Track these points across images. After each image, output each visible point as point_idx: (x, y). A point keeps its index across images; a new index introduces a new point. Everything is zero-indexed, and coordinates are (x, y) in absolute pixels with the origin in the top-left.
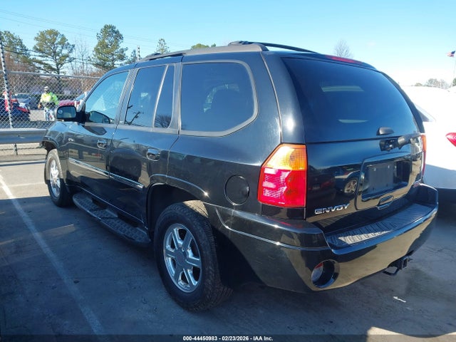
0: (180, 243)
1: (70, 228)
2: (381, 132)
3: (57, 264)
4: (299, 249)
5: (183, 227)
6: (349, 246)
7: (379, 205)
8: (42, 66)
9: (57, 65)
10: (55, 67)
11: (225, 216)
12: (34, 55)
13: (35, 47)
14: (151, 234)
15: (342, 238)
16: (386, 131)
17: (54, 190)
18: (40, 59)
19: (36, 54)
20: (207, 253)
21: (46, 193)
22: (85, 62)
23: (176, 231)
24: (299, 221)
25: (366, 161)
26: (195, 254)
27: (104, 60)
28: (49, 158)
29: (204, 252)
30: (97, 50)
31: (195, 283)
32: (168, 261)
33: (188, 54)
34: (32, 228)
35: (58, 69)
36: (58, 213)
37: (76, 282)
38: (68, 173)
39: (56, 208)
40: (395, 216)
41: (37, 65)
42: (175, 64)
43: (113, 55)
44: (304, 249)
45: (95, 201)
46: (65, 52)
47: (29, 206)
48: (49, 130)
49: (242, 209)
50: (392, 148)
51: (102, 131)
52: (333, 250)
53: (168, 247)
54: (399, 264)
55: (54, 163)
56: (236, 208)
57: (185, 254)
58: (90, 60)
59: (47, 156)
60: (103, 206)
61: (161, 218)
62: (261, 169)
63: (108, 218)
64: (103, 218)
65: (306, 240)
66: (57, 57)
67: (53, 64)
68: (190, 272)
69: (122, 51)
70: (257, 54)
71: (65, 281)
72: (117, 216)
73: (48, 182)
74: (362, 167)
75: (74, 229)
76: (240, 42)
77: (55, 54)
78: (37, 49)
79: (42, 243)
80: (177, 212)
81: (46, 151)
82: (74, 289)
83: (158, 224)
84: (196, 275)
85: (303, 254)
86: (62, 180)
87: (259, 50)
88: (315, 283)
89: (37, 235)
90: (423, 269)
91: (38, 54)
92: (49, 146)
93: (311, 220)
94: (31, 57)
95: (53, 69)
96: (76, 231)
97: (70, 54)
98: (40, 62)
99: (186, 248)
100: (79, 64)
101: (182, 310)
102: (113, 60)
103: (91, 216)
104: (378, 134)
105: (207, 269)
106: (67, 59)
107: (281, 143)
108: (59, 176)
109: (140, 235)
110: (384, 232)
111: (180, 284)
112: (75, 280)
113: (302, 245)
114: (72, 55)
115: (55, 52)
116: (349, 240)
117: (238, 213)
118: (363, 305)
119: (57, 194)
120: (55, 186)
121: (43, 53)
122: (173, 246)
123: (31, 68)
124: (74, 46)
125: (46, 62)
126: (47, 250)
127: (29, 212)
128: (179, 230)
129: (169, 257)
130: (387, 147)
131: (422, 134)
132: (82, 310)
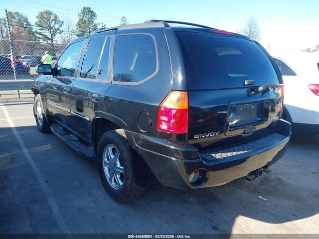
0: (113, 157)
1: (48, 147)
2: (246, 83)
3: (36, 170)
4: (183, 161)
5: (114, 146)
6: (217, 160)
7: (243, 133)
8: (41, 37)
9: (52, 36)
10: (51, 38)
11: (137, 139)
12: (35, 29)
13: (36, 23)
14: (95, 151)
15: (214, 155)
16: (250, 82)
17: (39, 121)
18: (40, 31)
19: (37, 28)
20: (127, 163)
21: (34, 124)
22: (70, 33)
23: (110, 149)
24: (183, 143)
25: (232, 103)
26: (121, 165)
27: (84, 32)
28: (36, 99)
29: (126, 163)
30: (78, 25)
31: (121, 183)
32: (106, 169)
33: (120, 29)
34: (23, 146)
35: (52, 38)
36: (41, 136)
37: (46, 182)
38: (47, 110)
39: (41, 134)
40: (257, 141)
41: (38, 35)
42: (111, 36)
43: (89, 28)
44: (186, 161)
45: (64, 129)
46: (57, 26)
47: (23, 132)
48: (36, 80)
49: (148, 134)
50: (254, 95)
51: (69, 82)
52: (204, 162)
53: (106, 159)
54: (255, 173)
55: (39, 103)
56: (144, 134)
57: (115, 164)
58: (74, 32)
59: (35, 98)
60: (69, 133)
61: (101, 140)
62: (159, 107)
63: (70, 140)
64: (67, 141)
65: (187, 155)
66: (52, 30)
67: (49, 35)
68: (118, 176)
69: (96, 25)
70: (161, 29)
71: (40, 181)
72: (77, 139)
73: (36, 116)
74: (229, 107)
75: (50, 148)
76: (152, 21)
77: (50, 28)
78: (38, 25)
79: (28, 156)
80: (110, 136)
81: (34, 95)
82: (44, 186)
83: (99, 144)
84: (122, 178)
85: (186, 164)
86: (43, 115)
87: (162, 26)
88: (192, 183)
89: (26, 151)
90: (284, 178)
91: (38, 28)
92: (36, 92)
93: (191, 142)
94: (34, 30)
95: (49, 39)
96: (51, 149)
97: (60, 28)
98: (40, 34)
99: (116, 160)
100: (66, 35)
101: (114, 201)
102: (90, 32)
103: (61, 139)
104: (244, 84)
105: (127, 174)
106: (58, 31)
107: (172, 90)
108: (42, 112)
109: (90, 151)
110: (245, 152)
111: (113, 184)
112: (46, 180)
113: (185, 158)
114: (61, 29)
115: (50, 27)
116: (218, 156)
117: (146, 137)
118: (236, 202)
119: (41, 124)
120: (40, 119)
121: (42, 27)
122: (108, 160)
123: (33, 37)
124: (63, 22)
125: (44, 34)
126: (31, 161)
127: (22, 136)
128: (112, 149)
129: (106, 166)
130: (250, 93)
131: (281, 85)
132: (48, 200)
